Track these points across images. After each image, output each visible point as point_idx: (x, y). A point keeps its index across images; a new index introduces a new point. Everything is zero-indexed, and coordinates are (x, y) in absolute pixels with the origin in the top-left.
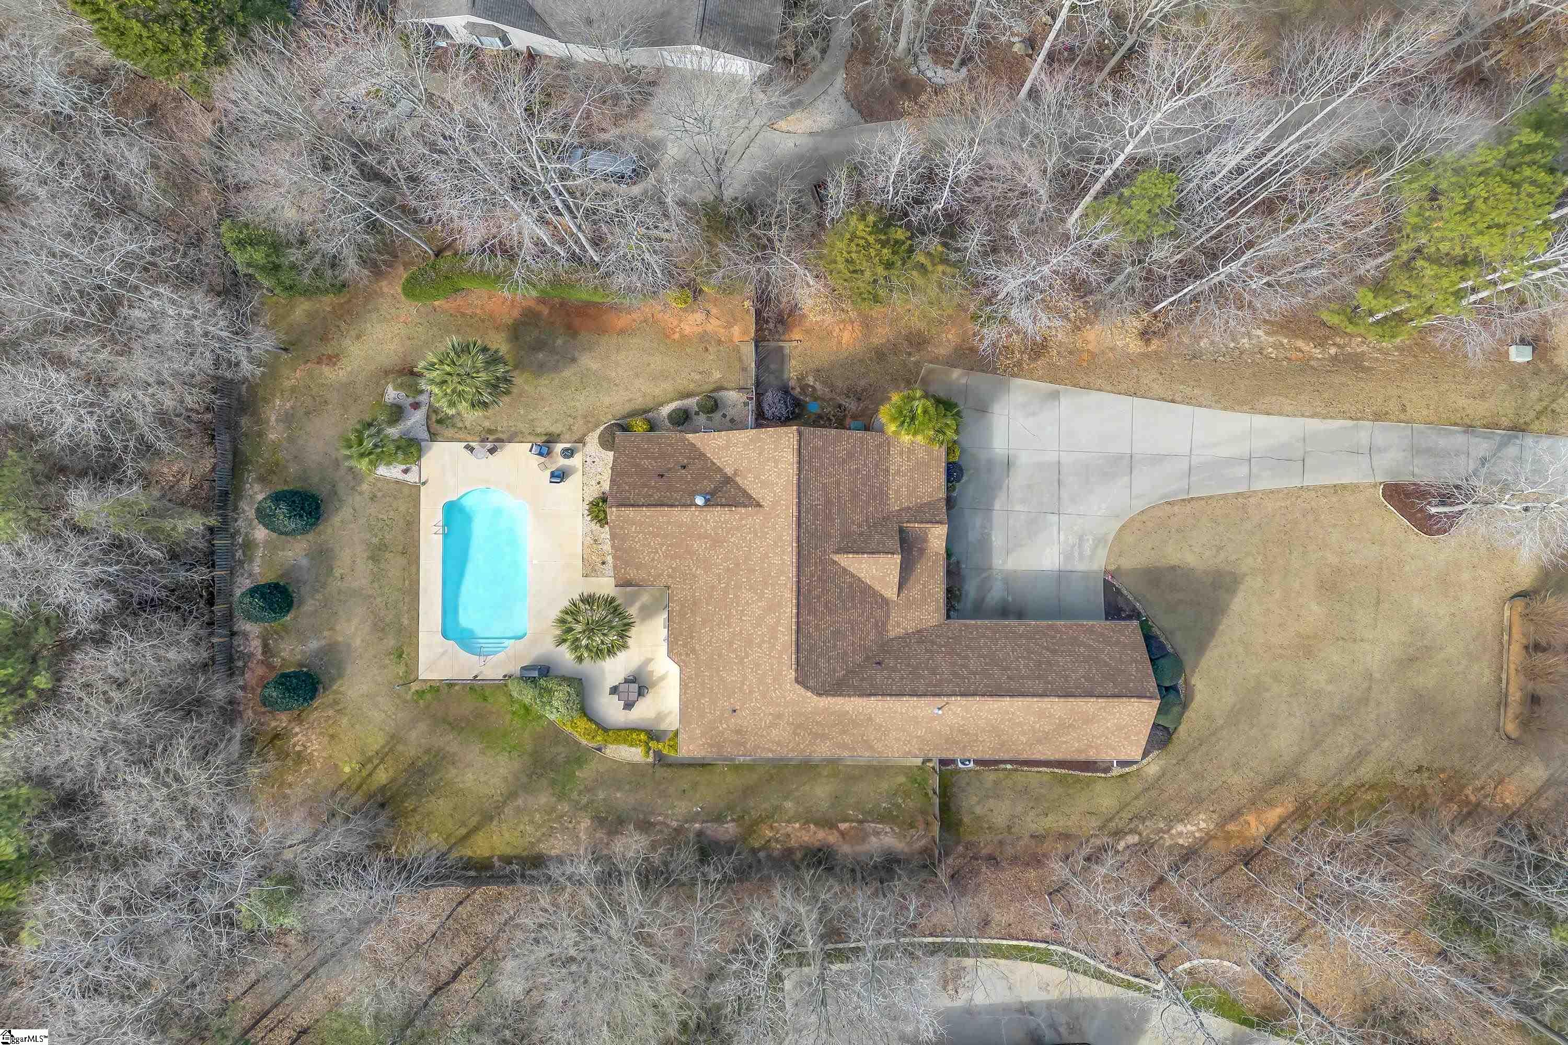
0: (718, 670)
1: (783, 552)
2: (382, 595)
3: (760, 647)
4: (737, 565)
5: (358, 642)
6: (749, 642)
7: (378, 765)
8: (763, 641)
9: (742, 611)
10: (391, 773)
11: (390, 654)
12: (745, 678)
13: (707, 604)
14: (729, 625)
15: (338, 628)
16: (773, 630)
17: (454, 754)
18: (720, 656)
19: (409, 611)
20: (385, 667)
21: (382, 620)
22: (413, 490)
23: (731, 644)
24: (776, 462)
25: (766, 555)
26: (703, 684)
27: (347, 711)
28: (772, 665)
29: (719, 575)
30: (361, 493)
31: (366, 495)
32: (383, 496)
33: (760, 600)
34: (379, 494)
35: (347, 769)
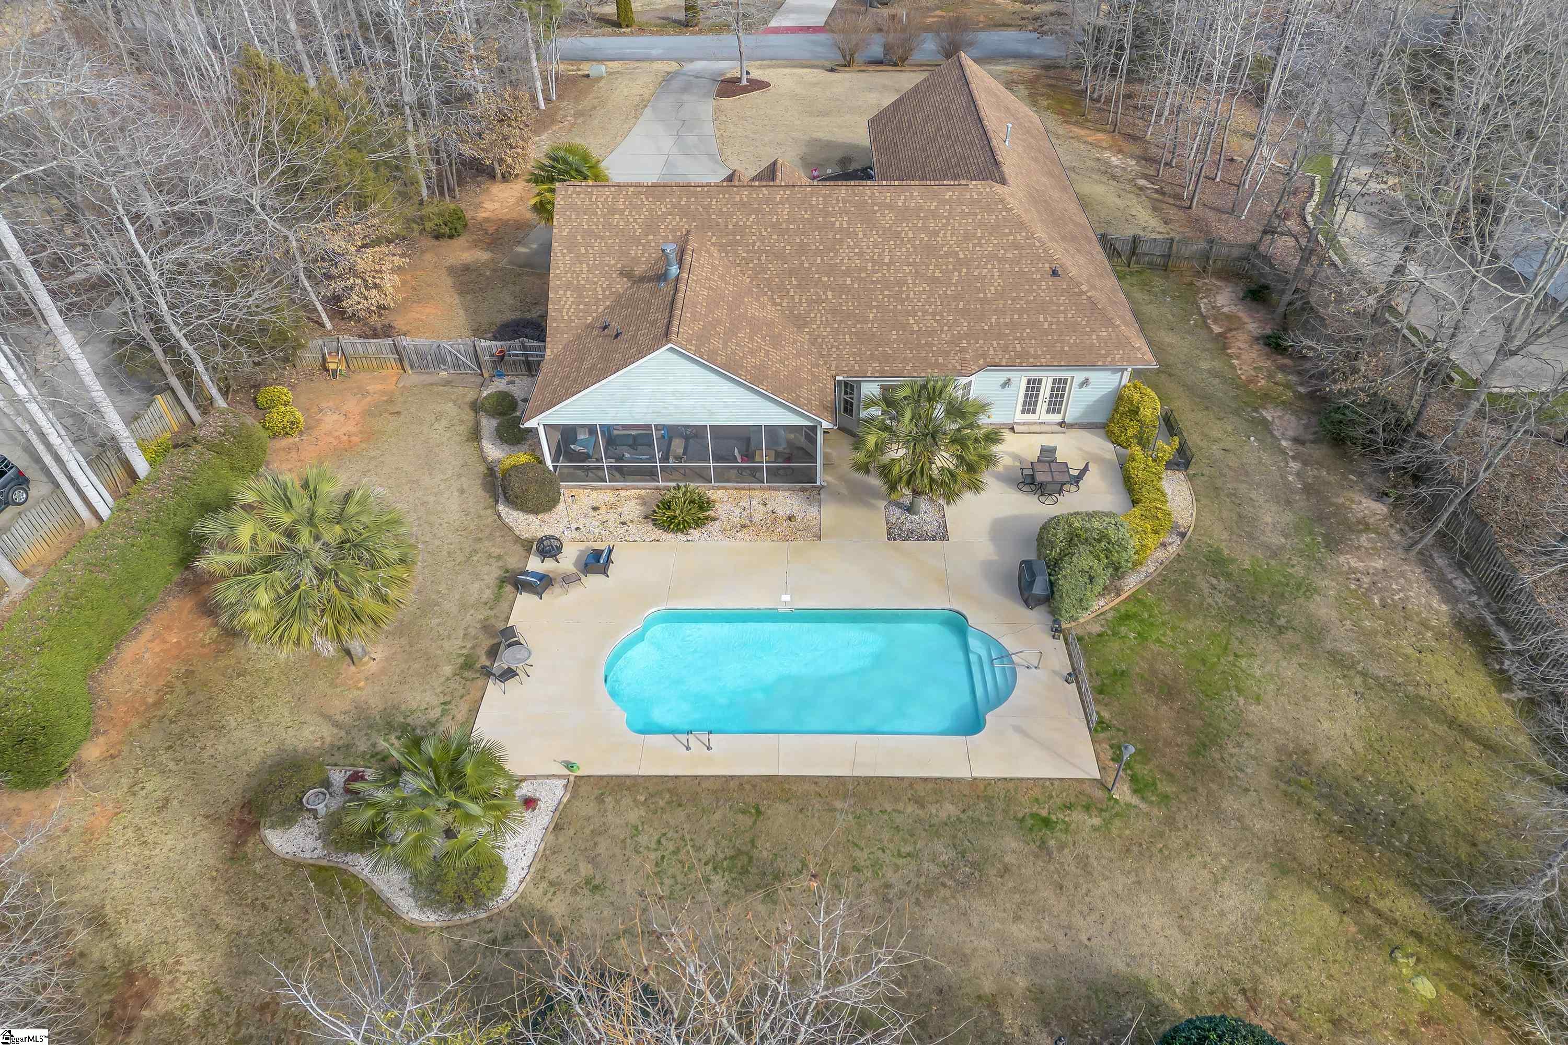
0: (984, 301)
1: (767, 201)
2: (876, 865)
3: (936, 234)
4: (791, 272)
5: (1020, 931)
6: (930, 250)
7: (1379, 914)
8: (925, 228)
9: (874, 263)
10: (1389, 885)
11: (1043, 845)
12: (992, 256)
13: (865, 320)
14: (901, 283)
15: (988, 986)
16: (904, 214)
17: (1280, 749)
18: (958, 297)
19: (920, 802)
20: (1083, 862)
21: (949, 869)
22: (584, 790)
23: (934, 280)
24: (613, 211)
25: (775, 226)
26: (1013, 325)
27: (1244, 974)
28: (964, 215)
29: (810, 302)
30: (575, 916)
31: (585, 901)
32: (593, 860)
33: (853, 235)
34: (585, 869)
35: (1426, 988)
